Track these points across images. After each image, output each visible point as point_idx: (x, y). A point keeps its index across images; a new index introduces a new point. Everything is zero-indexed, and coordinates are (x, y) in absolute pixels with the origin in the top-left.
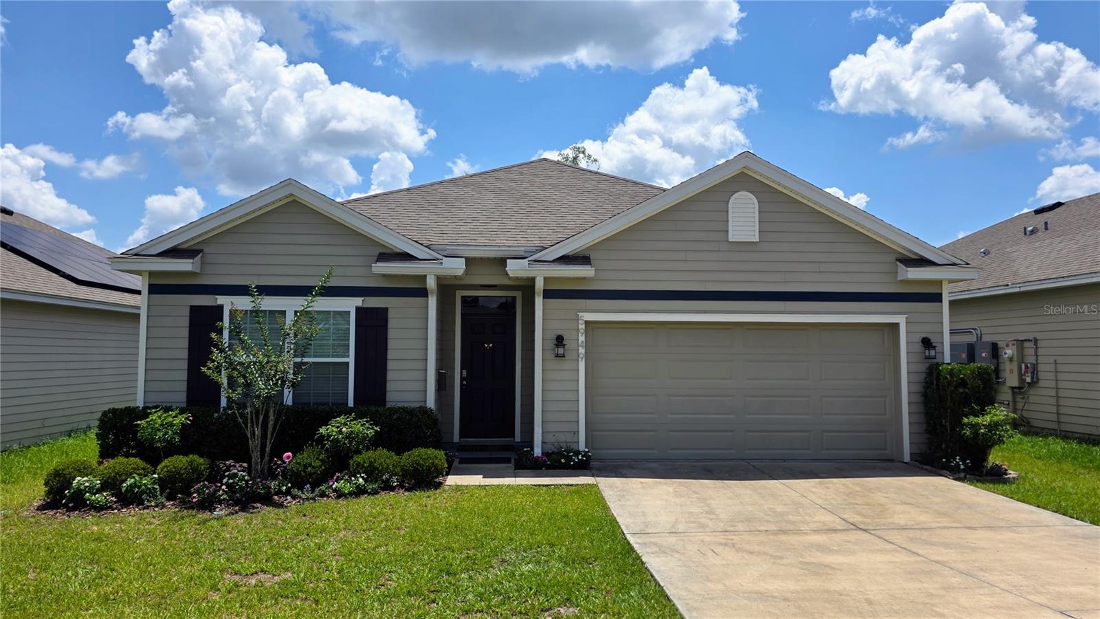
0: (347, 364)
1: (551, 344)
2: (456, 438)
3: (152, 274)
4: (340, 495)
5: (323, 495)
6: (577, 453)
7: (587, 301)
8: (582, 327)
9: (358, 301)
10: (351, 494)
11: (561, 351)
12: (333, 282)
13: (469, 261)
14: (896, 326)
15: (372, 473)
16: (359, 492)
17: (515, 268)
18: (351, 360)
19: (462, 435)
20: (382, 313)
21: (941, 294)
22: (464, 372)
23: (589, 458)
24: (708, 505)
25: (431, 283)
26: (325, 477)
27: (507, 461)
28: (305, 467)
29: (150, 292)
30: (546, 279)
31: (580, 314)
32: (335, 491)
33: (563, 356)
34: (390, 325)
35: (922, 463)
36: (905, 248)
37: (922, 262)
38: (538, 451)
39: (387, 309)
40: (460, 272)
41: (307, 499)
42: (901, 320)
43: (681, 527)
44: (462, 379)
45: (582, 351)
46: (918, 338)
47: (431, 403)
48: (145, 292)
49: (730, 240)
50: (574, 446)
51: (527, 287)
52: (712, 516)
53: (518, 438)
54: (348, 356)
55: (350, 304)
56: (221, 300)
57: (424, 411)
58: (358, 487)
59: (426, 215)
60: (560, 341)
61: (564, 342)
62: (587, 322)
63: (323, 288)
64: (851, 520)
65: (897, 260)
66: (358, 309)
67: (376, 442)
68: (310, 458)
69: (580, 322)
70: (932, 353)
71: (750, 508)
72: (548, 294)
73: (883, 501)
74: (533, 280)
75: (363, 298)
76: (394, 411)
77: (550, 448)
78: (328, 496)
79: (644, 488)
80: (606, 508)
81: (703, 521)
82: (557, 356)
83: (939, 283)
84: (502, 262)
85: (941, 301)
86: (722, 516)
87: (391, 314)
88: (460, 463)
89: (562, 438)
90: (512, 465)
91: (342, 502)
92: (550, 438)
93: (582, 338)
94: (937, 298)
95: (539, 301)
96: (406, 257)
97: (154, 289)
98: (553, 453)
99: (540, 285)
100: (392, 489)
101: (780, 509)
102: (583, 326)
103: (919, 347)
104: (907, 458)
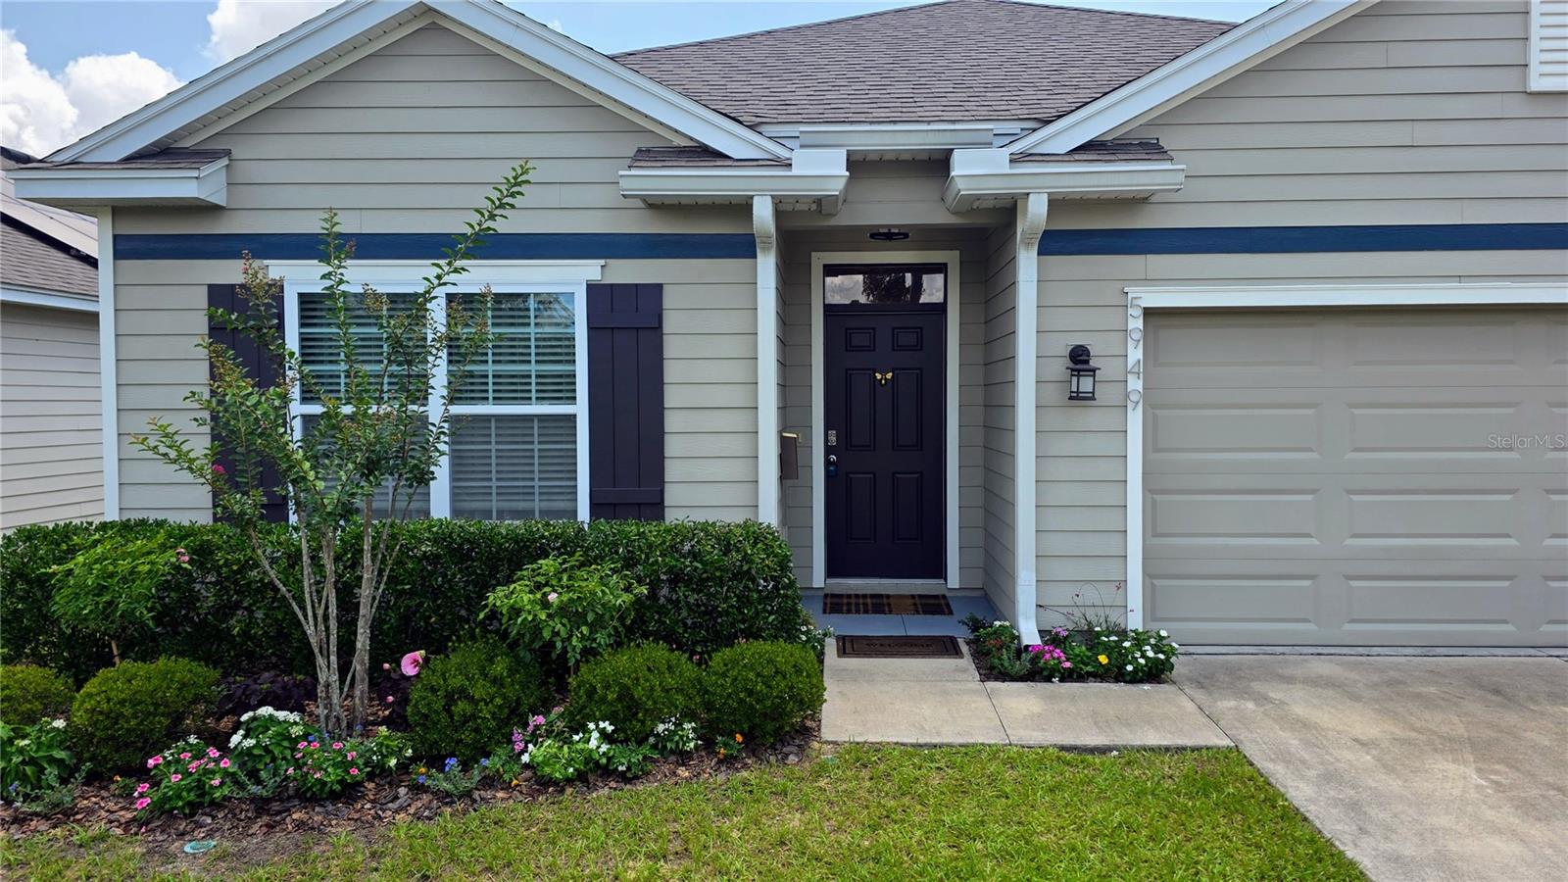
0: (572, 418)
1: (1060, 367)
2: (819, 578)
3: (120, 210)
4: (543, 783)
5: (490, 782)
7: (1151, 257)
8: (1137, 323)
9: (591, 270)
11: (1086, 384)
15: (629, 718)
16: (593, 773)
17: (977, 172)
18: (581, 409)
19: (832, 571)
20: (651, 296)
22: (833, 434)
25: (763, 213)
26: (505, 727)
29: (118, 255)
30: (1057, 204)
31: (1133, 291)
32: (525, 770)
33: (1092, 397)
34: (667, 327)
38: (1029, 631)
39: (659, 287)
40: (836, 188)
41: (446, 798)
44: (828, 450)
45: (1135, 384)
47: (769, 514)
48: (107, 258)
49: (1531, 88)
50: (1118, 618)
53: (957, 581)
54: (573, 400)
55: (569, 279)
56: (277, 269)
57: (757, 535)
58: (589, 759)
60: (1079, 359)
61: (1093, 363)
62: (1148, 313)
66: (593, 289)
69: (1130, 311)
72: (1053, 243)
74: (1017, 203)
75: (602, 262)
76: (683, 533)
77: (1059, 623)
82: (1076, 397)
87: (669, 300)
89: (1090, 595)
90: (968, 665)
92: (1061, 596)
93: (1135, 354)
95: (1027, 264)
96: (705, 154)
97: (126, 248)
98: (1070, 636)
99: (1036, 212)
102: (1140, 324)
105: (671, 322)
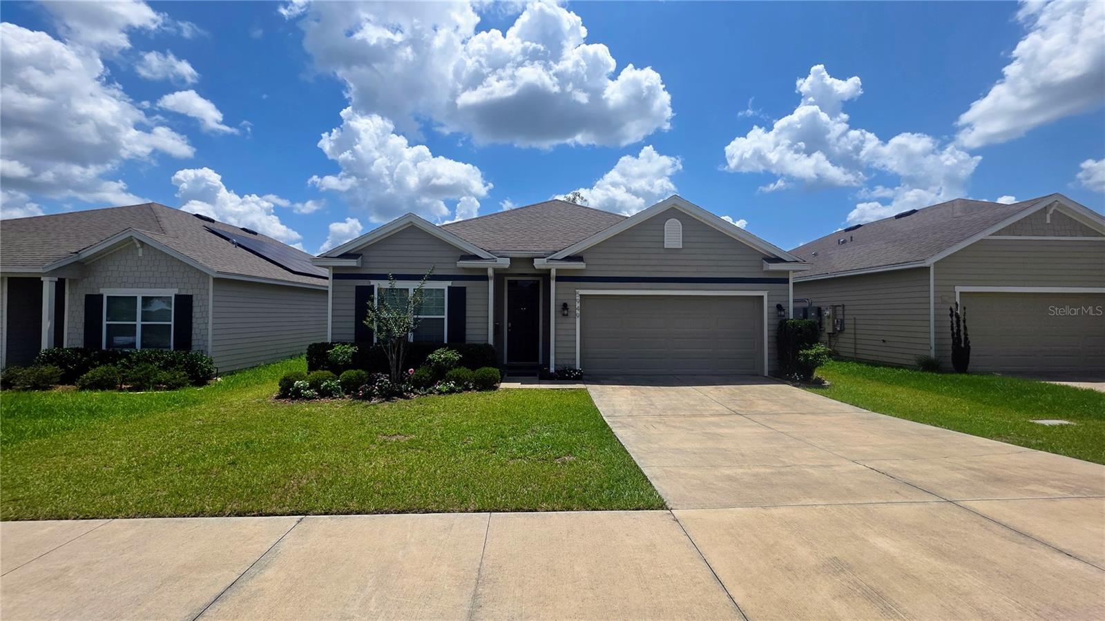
0: (443, 319)
1: (560, 308)
2: (505, 362)
3: (334, 268)
4: (440, 393)
5: (431, 392)
6: (575, 370)
7: (582, 283)
8: (578, 298)
9: (449, 283)
10: (447, 392)
11: (566, 312)
12: (436, 272)
13: (512, 259)
14: (762, 297)
15: (459, 381)
16: (451, 391)
17: (539, 264)
18: (446, 316)
19: (509, 360)
20: (463, 290)
21: (788, 279)
22: (510, 324)
23: (582, 374)
24: (651, 401)
25: (490, 273)
26: (432, 383)
27: (535, 375)
28: (421, 377)
29: (333, 278)
30: (557, 270)
31: (577, 291)
32: (437, 390)
33: (567, 315)
35: (775, 377)
36: (767, 252)
37: (778, 260)
38: (552, 370)
39: (465, 288)
40: (507, 266)
41: (423, 395)
42: (765, 294)
43: (635, 413)
44: (508, 328)
45: (578, 312)
46: (774, 304)
47: (491, 342)
48: (331, 278)
49: (665, 247)
50: (573, 367)
51: (546, 274)
52: (652, 407)
53: (541, 362)
54: (444, 315)
55: (444, 285)
56: (373, 282)
57: (487, 345)
58: (451, 388)
59: (487, 233)
60: (565, 306)
61: (568, 307)
62: (581, 295)
63: (429, 275)
64: (733, 409)
65: (763, 259)
66: (449, 287)
67: (460, 363)
68: (424, 372)
69: (577, 295)
70: (783, 313)
71: (675, 402)
72: (558, 279)
73: (752, 398)
74: (549, 270)
75: (452, 282)
76: (470, 346)
77: (559, 368)
78: (434, 394)
79: (614, 391)
80: (591, 402)
81: (648, 409)
82: (564, 315)
83: (788, 272)
84: (531, 260)
85: (788, 283)
86: (658, 407)
87: (468, 291)
88: (508, 376)
89: (566, 362)
90: (538, 377)
91: (442, 397)
92: (559, 362)
93: (578, 305)
94: (786, 281)
95: (553, 284)
96: (477, 258)
97: (335, 277)
98: (561, 371)
99: (553, 273)
100: (470, 390)
101: (692, 402)
103: (775, 310)
104: (766, 374)
105: (468, 296)
